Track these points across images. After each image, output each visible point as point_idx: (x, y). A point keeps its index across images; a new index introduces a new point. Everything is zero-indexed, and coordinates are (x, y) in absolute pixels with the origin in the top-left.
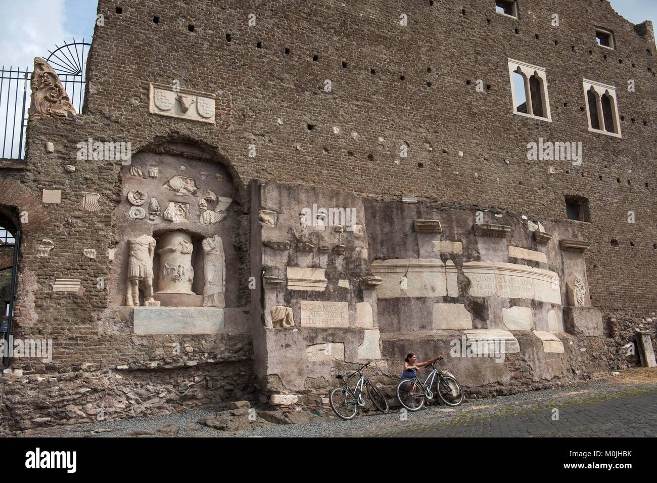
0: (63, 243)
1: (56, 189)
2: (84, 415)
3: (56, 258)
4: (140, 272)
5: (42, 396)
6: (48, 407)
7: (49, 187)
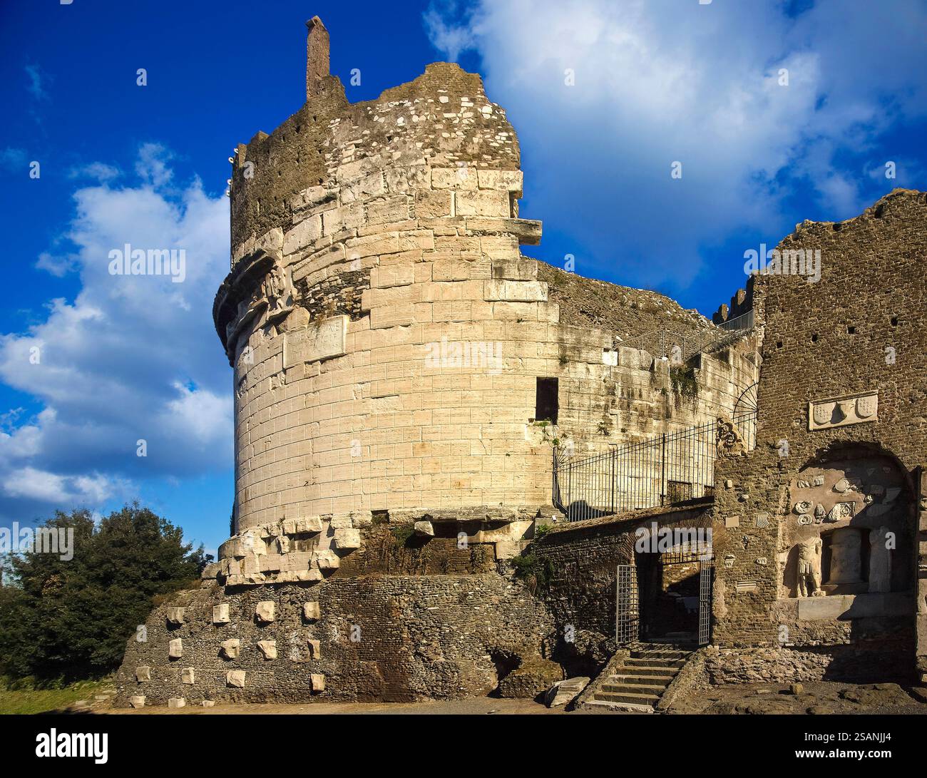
0: (742, 556)
1: (735, 515)
2: (761, 678)
3: (737, 567)
4: (806, 569)
5: (728, 664)
6: (733, 672)
7: (730, 515)
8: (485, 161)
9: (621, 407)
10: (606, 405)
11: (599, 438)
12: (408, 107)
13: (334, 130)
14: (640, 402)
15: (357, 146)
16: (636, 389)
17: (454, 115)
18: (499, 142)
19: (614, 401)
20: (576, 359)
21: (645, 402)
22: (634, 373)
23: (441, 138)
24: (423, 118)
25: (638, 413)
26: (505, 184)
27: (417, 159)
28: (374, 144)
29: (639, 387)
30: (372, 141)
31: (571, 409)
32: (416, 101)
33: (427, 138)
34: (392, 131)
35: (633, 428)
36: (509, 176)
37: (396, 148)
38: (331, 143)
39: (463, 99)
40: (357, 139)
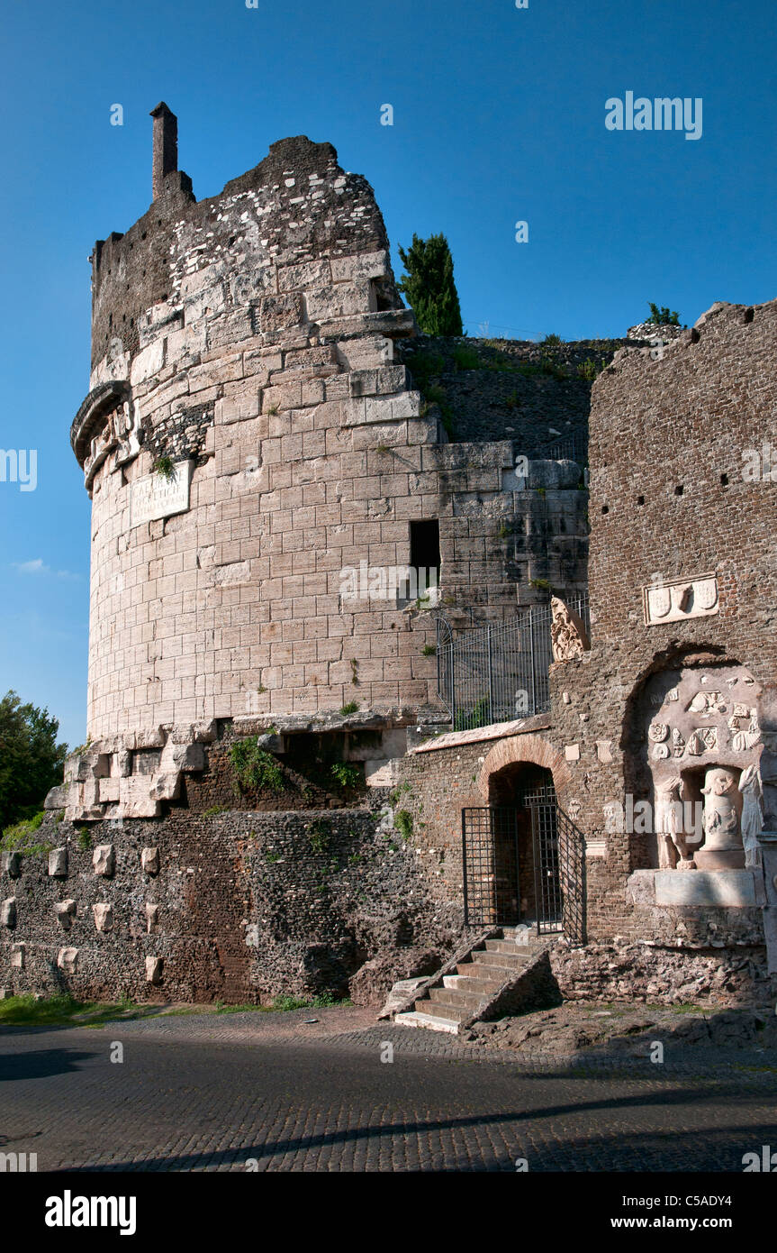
0: (587, 802)
3: (583, 819)
8: (339, 247)
9: (533, 549)
10: (508, 549)
11: (502, 597)
12: (251, 199)
13: (179, 236)
14: (563, 538)
15: (201, 252)
16: (555, 519)
17: (302, 199)
18: (355, 219)
19: (521, 542)
20: (463, 489)
21: (571, 537)
22: (552, 496)
23: (288, 230)
24: (268, 209)
25: (560, 555)
26: (365, 271)
27: (262, 259)
28: (219, 248)
29: (560, 516)
30: (216, 245)
31: (457, 561)
32: (260, 190)
33: (273, 232)
34: (235, 231)
35: (554, 578)
36: (369, 260)
37: (240, 251)
38: (176, 251)
39: (310, 178)
40: (200, 244)
